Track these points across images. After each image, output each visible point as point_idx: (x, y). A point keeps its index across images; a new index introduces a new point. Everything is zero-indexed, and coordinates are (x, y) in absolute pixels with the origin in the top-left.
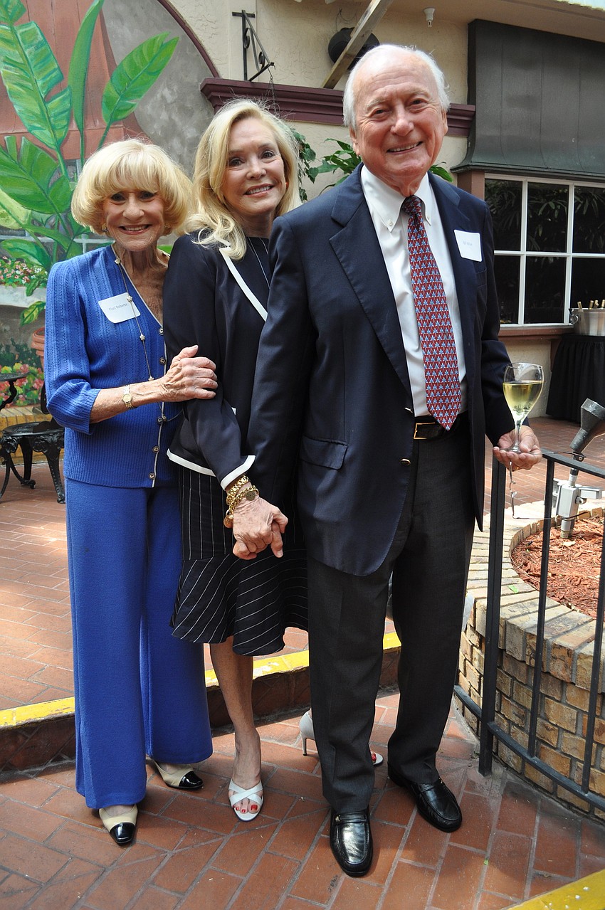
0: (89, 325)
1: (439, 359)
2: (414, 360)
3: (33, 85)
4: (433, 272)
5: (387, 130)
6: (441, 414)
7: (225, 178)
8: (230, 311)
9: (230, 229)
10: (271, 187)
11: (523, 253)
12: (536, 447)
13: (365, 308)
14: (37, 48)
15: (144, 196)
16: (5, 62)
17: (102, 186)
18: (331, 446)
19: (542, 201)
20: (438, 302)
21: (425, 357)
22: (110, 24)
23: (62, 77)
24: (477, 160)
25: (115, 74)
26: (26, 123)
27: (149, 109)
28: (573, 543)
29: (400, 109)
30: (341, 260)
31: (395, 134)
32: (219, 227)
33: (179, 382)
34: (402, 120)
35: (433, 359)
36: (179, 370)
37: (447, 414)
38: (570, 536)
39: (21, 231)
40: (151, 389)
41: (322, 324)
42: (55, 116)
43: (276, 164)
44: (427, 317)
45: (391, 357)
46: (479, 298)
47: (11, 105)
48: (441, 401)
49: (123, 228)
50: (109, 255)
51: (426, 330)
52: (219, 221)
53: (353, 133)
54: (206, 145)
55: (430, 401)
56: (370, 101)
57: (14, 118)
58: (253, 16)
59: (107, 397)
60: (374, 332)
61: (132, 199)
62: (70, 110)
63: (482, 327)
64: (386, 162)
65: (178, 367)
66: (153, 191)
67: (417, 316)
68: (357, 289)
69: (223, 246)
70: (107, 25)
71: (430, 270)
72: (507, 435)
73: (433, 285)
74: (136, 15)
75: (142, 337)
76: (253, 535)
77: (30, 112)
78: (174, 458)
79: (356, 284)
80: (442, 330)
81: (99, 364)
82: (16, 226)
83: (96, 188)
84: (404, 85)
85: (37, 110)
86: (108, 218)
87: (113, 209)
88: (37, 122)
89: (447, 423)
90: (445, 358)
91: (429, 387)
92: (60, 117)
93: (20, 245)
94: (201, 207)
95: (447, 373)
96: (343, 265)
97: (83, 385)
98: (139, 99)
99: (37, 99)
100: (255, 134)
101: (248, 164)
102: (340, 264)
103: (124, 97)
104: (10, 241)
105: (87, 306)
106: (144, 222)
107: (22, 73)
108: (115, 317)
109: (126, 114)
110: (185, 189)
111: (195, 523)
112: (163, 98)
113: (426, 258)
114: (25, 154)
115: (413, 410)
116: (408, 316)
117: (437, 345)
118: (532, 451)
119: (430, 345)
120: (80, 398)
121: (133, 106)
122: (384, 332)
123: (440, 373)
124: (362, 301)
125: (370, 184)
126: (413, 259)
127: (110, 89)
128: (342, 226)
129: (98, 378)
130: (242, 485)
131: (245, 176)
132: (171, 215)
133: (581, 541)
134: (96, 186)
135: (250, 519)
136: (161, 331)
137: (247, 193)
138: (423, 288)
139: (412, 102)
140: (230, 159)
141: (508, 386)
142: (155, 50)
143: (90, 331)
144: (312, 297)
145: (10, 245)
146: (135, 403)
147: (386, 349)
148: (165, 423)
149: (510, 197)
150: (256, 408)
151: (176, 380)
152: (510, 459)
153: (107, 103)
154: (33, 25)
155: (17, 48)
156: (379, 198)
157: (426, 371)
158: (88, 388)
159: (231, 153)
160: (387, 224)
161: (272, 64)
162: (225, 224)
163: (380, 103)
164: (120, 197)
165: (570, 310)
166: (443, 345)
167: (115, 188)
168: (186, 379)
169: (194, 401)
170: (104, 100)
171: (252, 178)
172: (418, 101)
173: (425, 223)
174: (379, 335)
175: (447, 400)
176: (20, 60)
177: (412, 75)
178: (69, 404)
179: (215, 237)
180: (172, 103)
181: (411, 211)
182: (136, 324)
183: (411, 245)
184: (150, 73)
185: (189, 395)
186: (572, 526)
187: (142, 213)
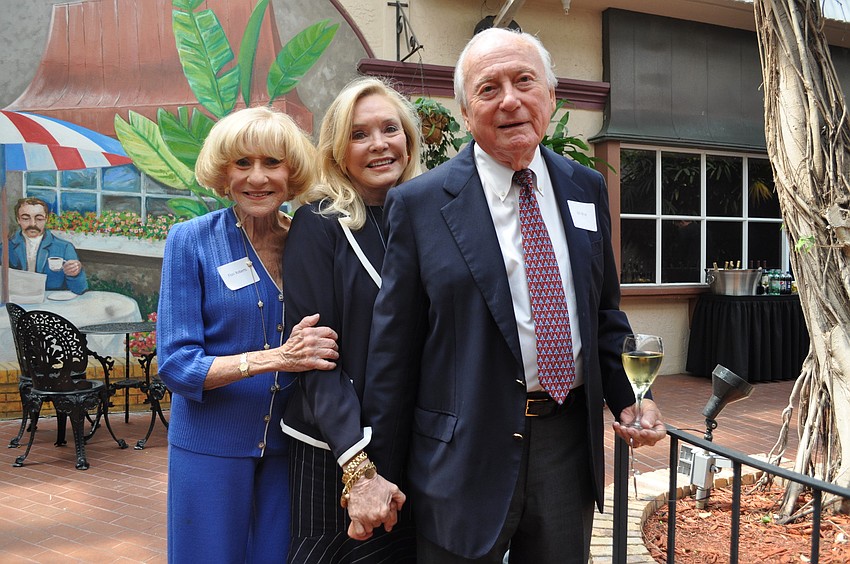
0: (207, 290)
1: (551, 330)
2: (527, 331)
3: (207, 63)
4: (545, 242)
5: (497, 108)
6: (553, 387)
7: (348, 150)
8: (348, 282)
9: (351, 201)
10: (393, 161)
11: (659, 216)
12: (658, 422)
13: (475, 277)
14: (212, 32)
15: (270, 162)
16: (182, 43)
17: (228, 151)
18: (442, 417)
19: (678, 168)
20: (550, 271)
21: (537, 328)
22: (278, 13)
23: (233, 57)
24: (612, 131)
25: (280, 55)
26: (198, 95)
27: (309, 85)
28: (709, 514)
29: (508, 86)
30: (452, 229)
31: (503, 110)
32: (340, 197)
33: (300, 352)
34: (509, 95)
35: (545, 330)
36: (300, 340)
37: (559, 387)
38: (706, 507)
39: (187, 192)
40: (269, 358)
41: (432, 293)
42: (225, 90)
43: (399, 138)
44: (539, 287)
45: (502, 326)
46: (593, 266)
47: (185, 80)
48: (553, 373)
49: (247, 193)
50: (231, 217)
51: (538, 300)
52: (340, 192)
53: (464, 111)
54: (331, 119)
55: (541, 374)
56: (478, 79)
57: (187, 91)
58: (406, 6)
59: (221, 365)
60: (485, 301)
61: (257, 166)
62: (238, 85)
63: (599, 298)
64: (496, 138)
65: (299, 336)
66: (279, 159)
67: (529, 285)
68: (468, 257)
69: (342, 215)
70: (276, 13)
71: (542, 240)
72: (629, 409)
73: (545, 254)
74: (301, 5)
75: (260, 303)
76: (372, 517)
77: (202, 86)
78: (287, 430)
79: (466, 253)
80: (554, 300)
81: (214, 329)
82: (182, 187)
83: (222, 153)
84: (512, 64)
85: (208, 84)
86: (232, 183)
87: (237, 174)
88: (208, 95)
89: (560, 397)
90: (558, 329)
91: (541, 359)
92: (229, 91)
93: (184, 204)
94: (323, 178)
95: (559, 344)
96: (454, 234)
97: (196, 352)
98: (301, 77)
99: (209, 75)
100: (379, 109)
101: (371, 137)
102: (451, 233)
103: (287, 75)
104: (176, 200)
105: (205, 271)
106: (268, 188)
107: (197, 53)
108: (233, 284)
109: (288, 89)
110: (311, 157)
111: (306, 499)
112: (323, 75)
113: (537, 227)
114: (195, 122)
115: (525, 382)
116: (519, 285)
117: (549, 315)
118: (655, 426)
119: (543, 316)
120: (193, 365)
121: (295, 82)
122: (494, 301)
123: (553, 344)
124: (472, 270)
125: (482, 157)
126: (524, 229)
127: (275, 67)
128: (455, 197)
129: (213, 345)
130: (360, 462)
131: (368, 149)
132: (296, 183)
133: (717, 512)
134: (222, 150)
135: (369, 500)
136: (281, 297)
137: (369, 166)
138: (535, 258)
139: (520, 79)
140: (353, 133)
141: (626, 357)
142: (317, 35)
143: (207, 295)
144: (424, 265)
145: (176, 203)
146: (252, 372)
147: (496, 319)
148: (277, 392)
149: (648, 164)
150: (370, 379)
151: (297, 350)
152: (631, 436)
153: (272, 79)
154: (210, 12)
155: (195, 32)
156: (491, 170)
157: (538, 342)
158: (202, 356)
159: (355, 126)
160: (499, 194)
161: (422, 47)
162: (346, 194)
163: (488, 81)
164: (245, 162)
165: (706, 270)
166: (556, 315)
167: (241, 154)
168: (307, 349)
169: (315, 371)
170: (270, 76)
171: (375, 151)
172: (525, 79)
173: (537, 193)
174: (489, 304)
175: (560, 373)
176: (197, 42)
177: (518, 54)
178: (182, 371)
179: (335, 207)
180: (331, 80)
181: (523, 181)
182: (255, 291)
183: (523, 215)
184: (312, 54)
185: (310, 366)
186: (708, 496)
187: (266, 180)
